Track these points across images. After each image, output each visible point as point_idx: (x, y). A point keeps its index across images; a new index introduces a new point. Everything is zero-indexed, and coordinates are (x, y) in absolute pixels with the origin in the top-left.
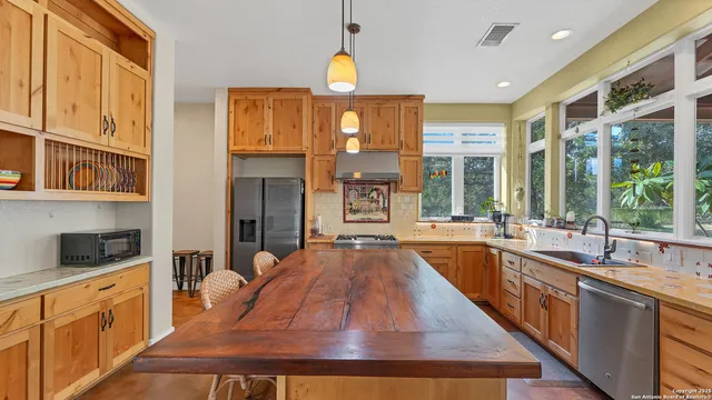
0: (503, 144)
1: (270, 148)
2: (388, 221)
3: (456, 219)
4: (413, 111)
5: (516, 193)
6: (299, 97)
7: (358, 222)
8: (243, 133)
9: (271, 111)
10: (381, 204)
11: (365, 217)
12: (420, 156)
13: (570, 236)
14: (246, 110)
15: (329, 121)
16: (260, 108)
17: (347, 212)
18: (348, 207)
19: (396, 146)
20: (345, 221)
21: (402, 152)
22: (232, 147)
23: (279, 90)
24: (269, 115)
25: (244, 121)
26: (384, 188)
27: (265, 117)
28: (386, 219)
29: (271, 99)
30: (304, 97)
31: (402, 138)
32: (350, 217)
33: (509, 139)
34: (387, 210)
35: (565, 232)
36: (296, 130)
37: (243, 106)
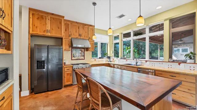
0: (108, 40)
1: (49, 34)
2: (84, 59)
3: (100, 58)
4: (92, 29)
5: (112, 52)
6: (60, 18)
7: (76, 60)
8: (36, 27)
9: (49, 21)
10: (82, 54)
11: (78, 58)
12: (94, 42)
13: (127, 61)
14: (38, 18)
15: (68, 28)
16: (44, 19)
17: (72, 57)
18: (73, 55)
19: (88, 38)
20: (72, 60)
21: (90, 40)
22: (31, 32)
23: (53, 14)
24: (48, 22)
25: (37, 23)
26: (83, 50)
27: (47, 23)
28: (83, 58)
29: (49, 17)
30: (62, 19)
31: (90, 36)
32: (73, 58)
33: (110, 39)
34: (84, 56)
35: (126, 60)
36: (59, 29)
37: (36, 17)
